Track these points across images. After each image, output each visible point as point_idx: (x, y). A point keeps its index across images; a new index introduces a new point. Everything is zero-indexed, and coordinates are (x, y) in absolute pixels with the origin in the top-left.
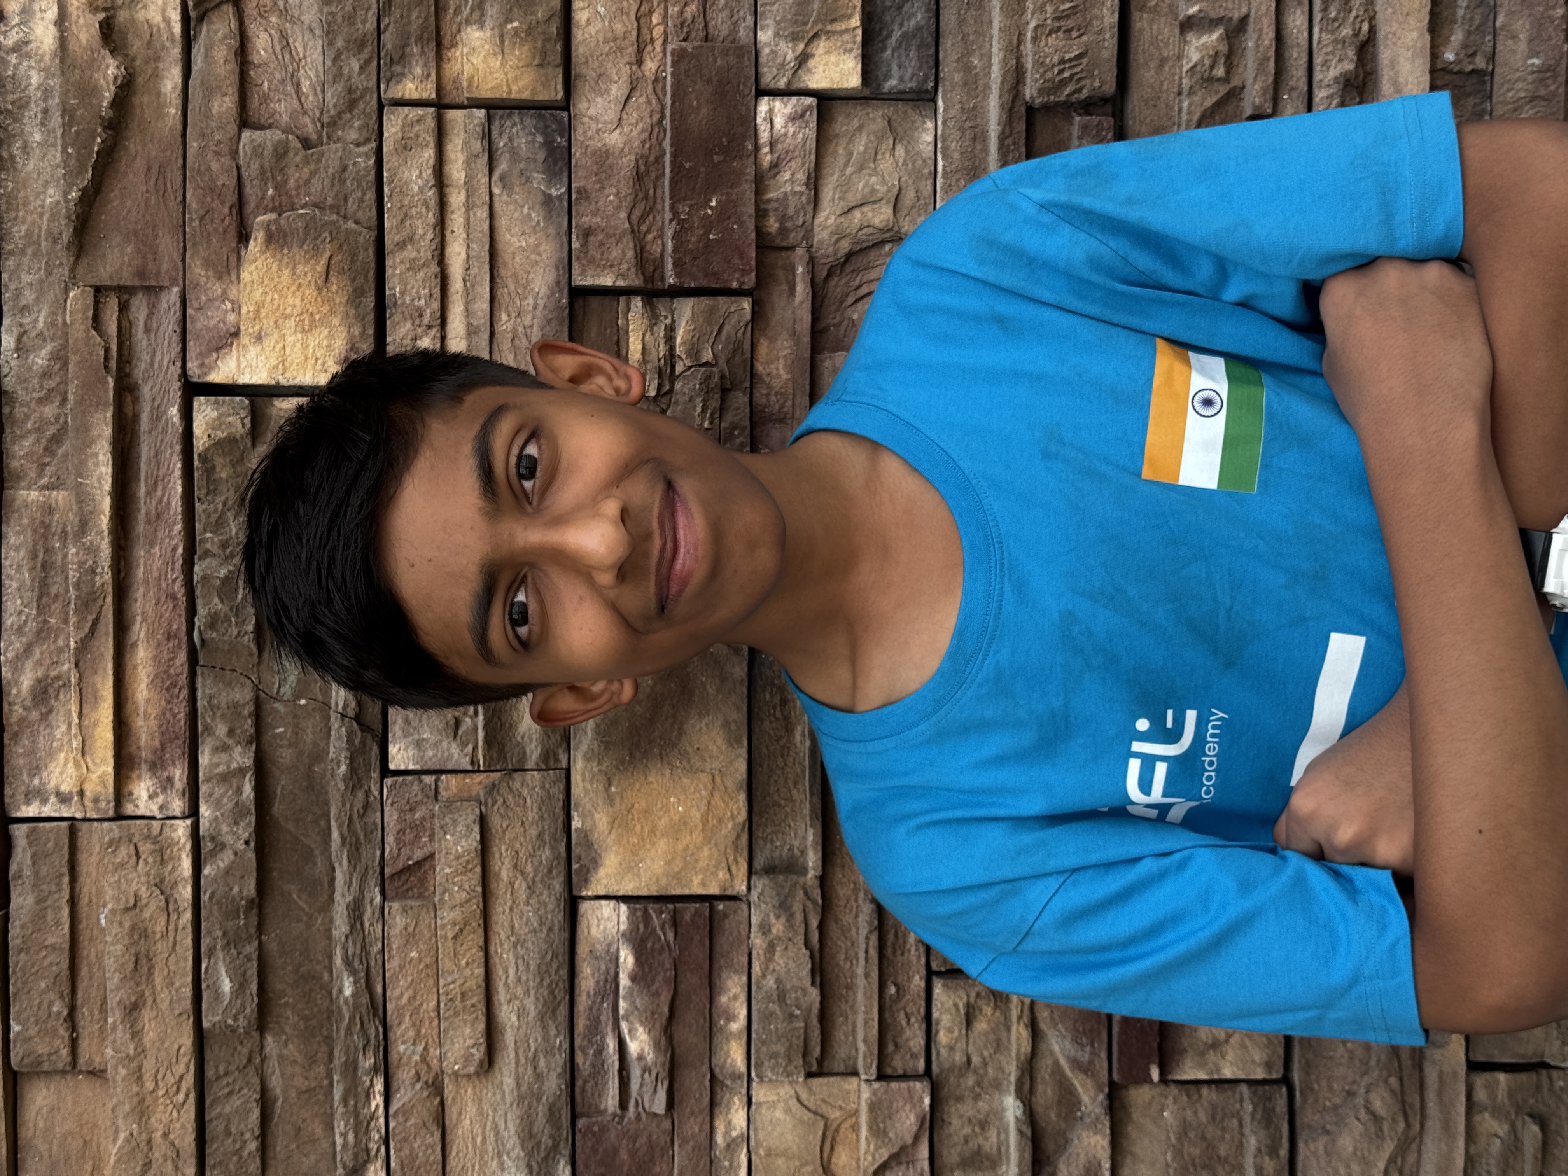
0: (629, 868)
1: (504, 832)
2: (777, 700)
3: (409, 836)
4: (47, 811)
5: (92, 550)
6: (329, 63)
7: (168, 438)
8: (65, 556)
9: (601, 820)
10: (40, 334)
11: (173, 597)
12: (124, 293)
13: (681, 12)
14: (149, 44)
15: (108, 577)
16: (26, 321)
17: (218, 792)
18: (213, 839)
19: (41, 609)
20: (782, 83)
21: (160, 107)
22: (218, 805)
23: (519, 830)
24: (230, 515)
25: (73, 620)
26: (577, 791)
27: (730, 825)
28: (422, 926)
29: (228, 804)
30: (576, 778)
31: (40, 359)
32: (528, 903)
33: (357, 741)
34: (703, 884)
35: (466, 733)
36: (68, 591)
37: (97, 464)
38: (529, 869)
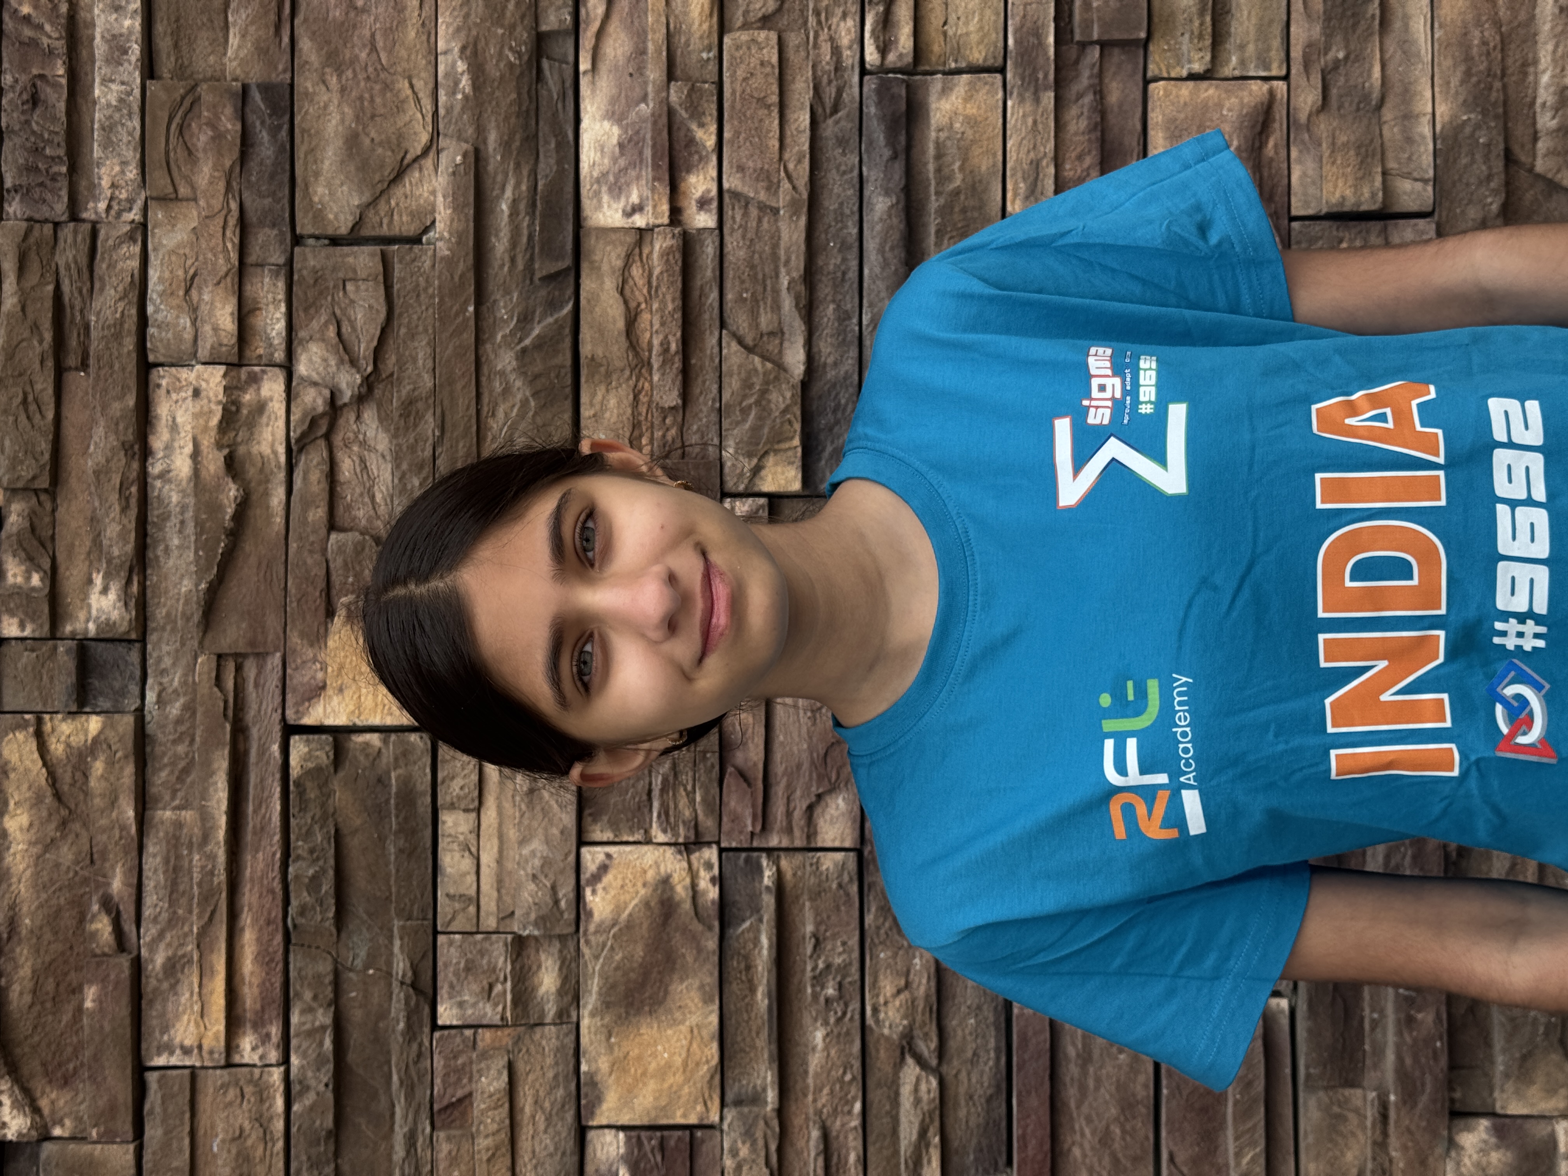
0: (626, 1101)
1: (527, 1074)
2: (743, 966)
3: (453, 1078)
4: (174, 1061)
5: (212, 857)
6: (396, 481)
7: (270, 769)
8: (191, 861)
9: (603, 1064)
10: (175, 691)
11: (272, 891)
12: (239, 659)
13: (664, 436)
14: (262, 470)
15: (223, 877)
16: (165, 680)
17: (305, 1045)
18: (300, 1082)
19: (172, 903)
20: (741, 488)
21: (269, 517)
22: (304, 1055)
23: (539, 1073)
24: (316, 827)
25: (196, 911)
26: (584, 1040)
27: (706, 1068)
28: (462, 1151)
29: (312, 1055)
30: (584, 1031)
31: (175, 710)
32: (545, 1132)
33: (413, 1003)
34: (684, 1116)
35: (498, 995)
36: (192, 888)
37: (216, 791)
38: (547, 1105)
